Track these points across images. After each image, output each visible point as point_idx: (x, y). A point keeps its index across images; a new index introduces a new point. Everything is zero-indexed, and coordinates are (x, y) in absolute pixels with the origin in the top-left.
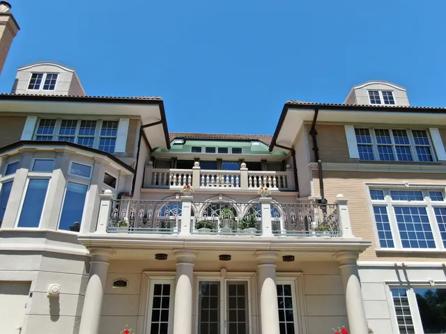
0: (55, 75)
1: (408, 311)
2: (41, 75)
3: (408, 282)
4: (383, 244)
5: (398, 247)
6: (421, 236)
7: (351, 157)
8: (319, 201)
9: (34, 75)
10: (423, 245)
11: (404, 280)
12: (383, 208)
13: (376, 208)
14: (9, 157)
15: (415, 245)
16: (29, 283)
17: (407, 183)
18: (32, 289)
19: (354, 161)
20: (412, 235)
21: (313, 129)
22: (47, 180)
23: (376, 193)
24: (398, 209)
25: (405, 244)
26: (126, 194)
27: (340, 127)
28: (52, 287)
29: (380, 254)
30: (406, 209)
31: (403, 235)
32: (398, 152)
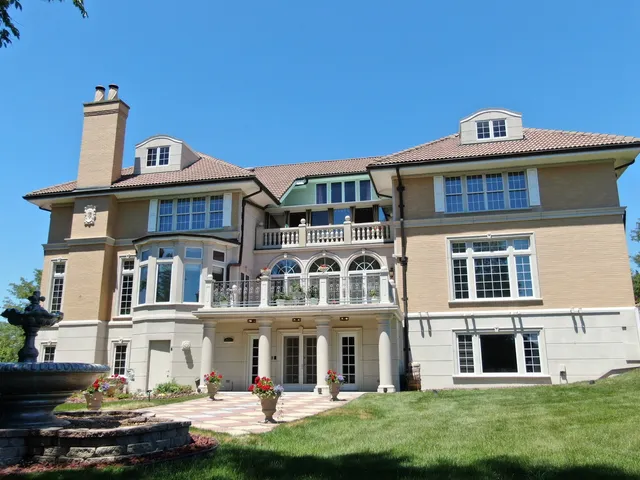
0: (167, 149)
1: (471, 354)
2: (155, 150)
3: (475, 329)
4: (458, 296)
5: (473, 297)
6: (497, 285)
7: (437, 211)
8: (400, 258)
9: (150, 151)
10: (498, 294)
11: (471, 327)
12: (464, 262)
13: (456, 262)
14: (142, 246)
15: (489, 295)
16: (169, 341)
17: (488, 235)
18: (172, 345)
19: (440, 215)
20: (489, 286)
21: (400, 185)
22: (170, 264)
23: (458, 247)
24: (478, 261)
25: (480, 295)
26: (235, 265)
27: (428, 179)
28: (185, 343)
29: (452, 306)
30: (487, 260)
31: (479, 286)
32: (489, 198)
